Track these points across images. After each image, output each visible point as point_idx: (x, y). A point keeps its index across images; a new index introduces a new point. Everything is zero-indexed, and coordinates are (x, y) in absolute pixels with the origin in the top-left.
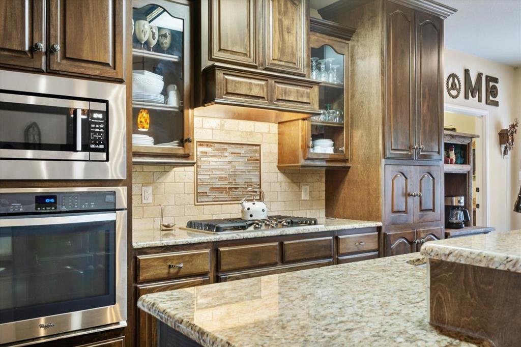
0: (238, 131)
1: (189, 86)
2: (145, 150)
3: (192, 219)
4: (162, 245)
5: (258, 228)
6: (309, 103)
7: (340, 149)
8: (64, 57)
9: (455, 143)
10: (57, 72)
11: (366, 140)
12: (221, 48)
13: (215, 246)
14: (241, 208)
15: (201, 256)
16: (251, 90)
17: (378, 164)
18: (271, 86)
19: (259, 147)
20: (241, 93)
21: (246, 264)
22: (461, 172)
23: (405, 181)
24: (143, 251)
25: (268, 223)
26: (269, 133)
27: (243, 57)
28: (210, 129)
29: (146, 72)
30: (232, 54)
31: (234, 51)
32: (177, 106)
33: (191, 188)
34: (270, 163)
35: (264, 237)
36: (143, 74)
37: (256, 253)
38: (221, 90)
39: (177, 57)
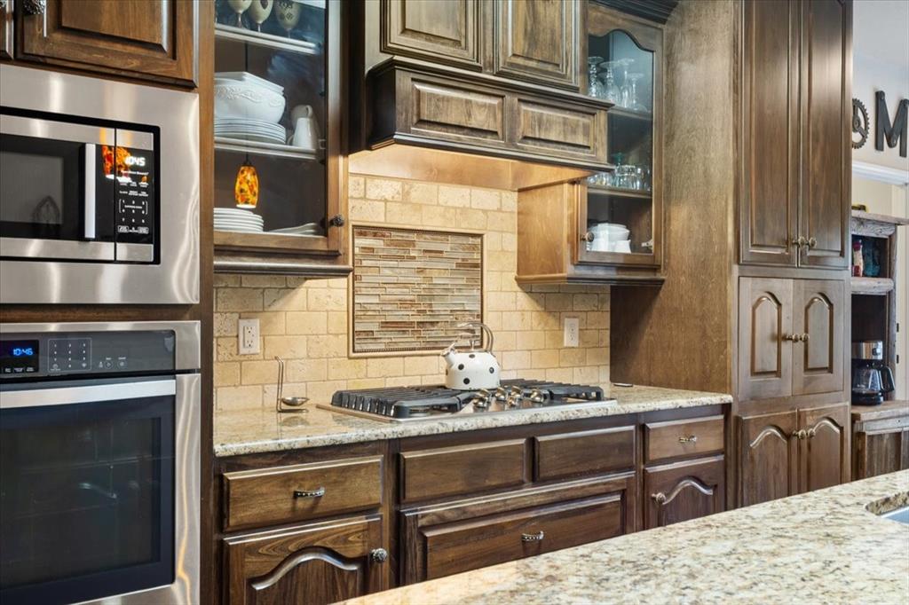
0: (438, 205)
1: (338, 107)
2: (243, 241)
3: (343, 387)
4: (278, 449)
5: (483, 408)
6: (589, 147)
7: (644, 244)
8: (57, 26)
9: (864, 234)
10: (41, 60)
11: (700, 226)
12: (407, 27)
13: (394, 449)
14: (444, 364)
15: (363, 472)
16: (470, 115)
17: (724, 275)
18: (512, 110)
19: (479, 240)
20: (449, 122)
21: (458, 486)
22: (876, 292)
23: (776, 311)
24: (236, 462)
25: (502, 397)
26: (499, 210)
27: (452, 49)
28: (381, 200)
29: (248, 76)
30: (430, 41)
31: (435, 34)
32: (314, 150)
33: (340, 321)
34: (502, 272)
35: (496, 428)
36: (241, 79)
37: (480, 463)
38: (407, 115)
39: (312, 45)
